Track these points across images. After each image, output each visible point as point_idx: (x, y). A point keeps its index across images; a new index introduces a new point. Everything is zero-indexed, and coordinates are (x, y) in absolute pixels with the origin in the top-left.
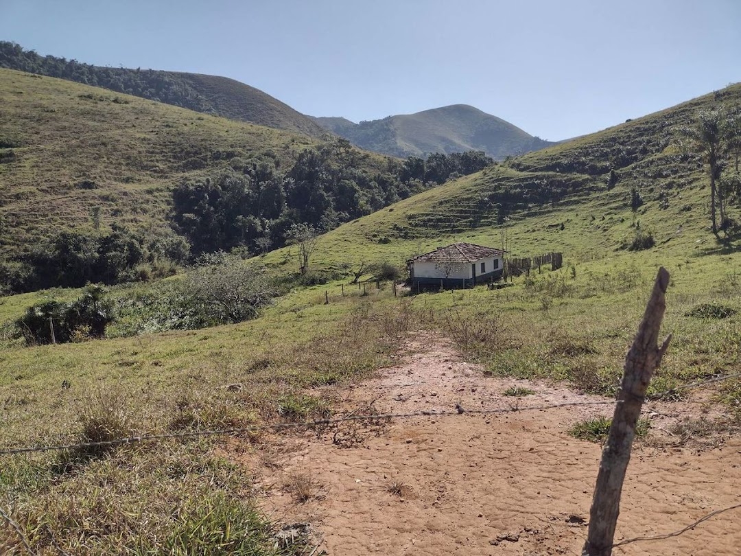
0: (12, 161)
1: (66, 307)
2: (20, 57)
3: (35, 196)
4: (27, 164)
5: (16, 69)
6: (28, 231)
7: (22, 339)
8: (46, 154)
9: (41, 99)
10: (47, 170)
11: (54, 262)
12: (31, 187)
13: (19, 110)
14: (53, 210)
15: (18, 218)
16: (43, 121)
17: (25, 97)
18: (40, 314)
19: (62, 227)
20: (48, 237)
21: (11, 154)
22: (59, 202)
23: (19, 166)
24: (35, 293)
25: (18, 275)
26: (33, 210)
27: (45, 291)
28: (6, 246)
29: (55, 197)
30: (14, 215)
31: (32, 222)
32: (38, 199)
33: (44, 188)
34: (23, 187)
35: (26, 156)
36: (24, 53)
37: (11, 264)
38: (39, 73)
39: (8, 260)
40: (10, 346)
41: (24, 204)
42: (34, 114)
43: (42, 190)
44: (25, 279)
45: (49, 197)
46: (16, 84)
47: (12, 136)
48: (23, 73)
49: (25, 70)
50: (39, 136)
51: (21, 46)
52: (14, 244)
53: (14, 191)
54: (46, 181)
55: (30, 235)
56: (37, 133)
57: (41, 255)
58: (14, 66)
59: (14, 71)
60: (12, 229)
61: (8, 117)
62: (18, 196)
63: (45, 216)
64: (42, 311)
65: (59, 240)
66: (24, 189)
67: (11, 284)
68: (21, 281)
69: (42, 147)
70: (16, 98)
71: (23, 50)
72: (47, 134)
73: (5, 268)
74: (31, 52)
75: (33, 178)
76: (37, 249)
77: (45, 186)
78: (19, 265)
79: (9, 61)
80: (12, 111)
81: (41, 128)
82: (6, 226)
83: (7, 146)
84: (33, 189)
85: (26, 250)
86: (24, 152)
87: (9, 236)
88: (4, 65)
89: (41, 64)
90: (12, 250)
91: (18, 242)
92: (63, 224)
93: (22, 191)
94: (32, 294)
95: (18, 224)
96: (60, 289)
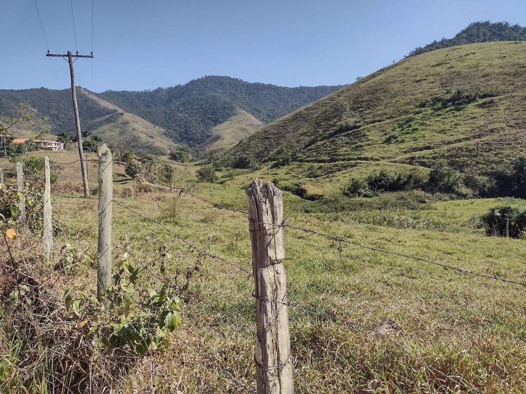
0: (491, 106)
1: (518, 212)
2: (507, 31)
3: (504, 130)
4: (502, 108)
5: (503, 40)
6: (496, 155)
7: (483, 229)
8: (516, 99)
9: (519, 59)
10: (516, 111)
11: (511, 179)
12: (502, 124)
13: (501, 70)
14: (515, 140)
15: (490, 146)
16: (518, 75)
17: (507, 59)
18: (498, 214)
19: (521, 153)
20: (510, 160)
21: (492, 102)
22: (522, 134)
23: (497, 110)
24: (494, 199)
25: (484, 186)
26: (500, 140)
27: (502, 199)
28: (479, 165)
29: (519, 131)
30: (487, 144)
31: (499, 149)
32: (506, 132)
33: (512, 124)
34: (497, 124)
35: (502, 102)
36: (511, 27)
37: (481, 177)
38: (520, 40)
39: (479, 175)
40: (474, 232)
41: (495, 136)
42: (512, 71)
43: (510, 126)
44: (489, 189)
45: (514, 131)
46: (502, 52)
47: (494, 88)
48: (508, 42)
49: (509, 40)
50: (514, 86)
51: (509, 23)
52: (484, 164)
53: (490, 127)
54: (514, 119)
55: (496, 158)
56: (512, 84)
57: (503, 172)
58: (502, 38)
59: (502, 42)
60: (485, 154)
61: (493, 76)
62: (492, 131)
63: (509, 144)
64: (500, 213)
65: (517, 163)
66: (497, 125)
67: (479, 191)
68: (486, 189)
69: (514, 94)
70: (501, 61)
71: (510, 26)
72: (520, 84)
73: (476, 180)
74: (516, 25)
75: (505, 118)
76: (500, 168)
77: (512, 123)
78: (486, 178)
79: (499, 35)
80: (497, 71)
81: (516, 80)
82: (481, 152)
83: (490, 96)
84: (504, 125)
85: (492, 169)
86: (501, 99)
87: (482, 158)
88: (495, 39)
89: (522, 32)
90: (483, 168)
91: (487, 162)
92: (522, 151)
93: (495, 127)
94: (492, 199)
95: (490, 150)
96: (513, 198)
